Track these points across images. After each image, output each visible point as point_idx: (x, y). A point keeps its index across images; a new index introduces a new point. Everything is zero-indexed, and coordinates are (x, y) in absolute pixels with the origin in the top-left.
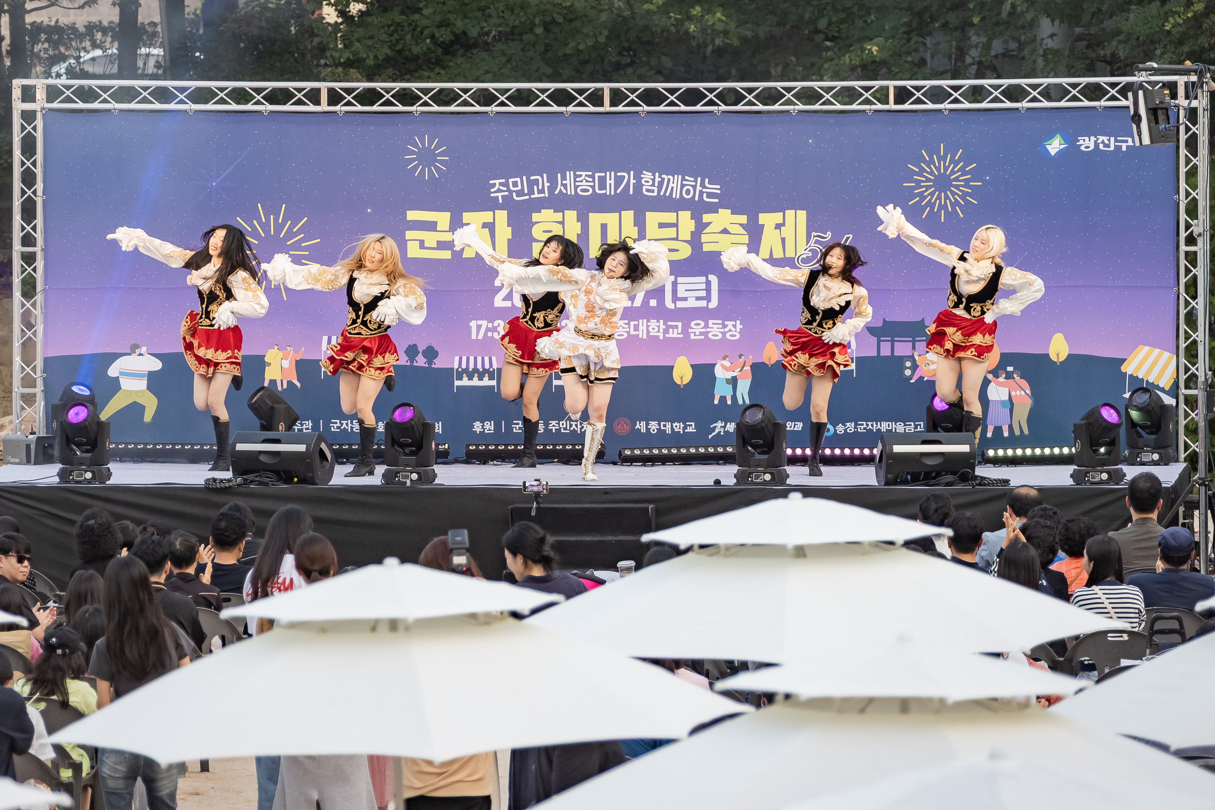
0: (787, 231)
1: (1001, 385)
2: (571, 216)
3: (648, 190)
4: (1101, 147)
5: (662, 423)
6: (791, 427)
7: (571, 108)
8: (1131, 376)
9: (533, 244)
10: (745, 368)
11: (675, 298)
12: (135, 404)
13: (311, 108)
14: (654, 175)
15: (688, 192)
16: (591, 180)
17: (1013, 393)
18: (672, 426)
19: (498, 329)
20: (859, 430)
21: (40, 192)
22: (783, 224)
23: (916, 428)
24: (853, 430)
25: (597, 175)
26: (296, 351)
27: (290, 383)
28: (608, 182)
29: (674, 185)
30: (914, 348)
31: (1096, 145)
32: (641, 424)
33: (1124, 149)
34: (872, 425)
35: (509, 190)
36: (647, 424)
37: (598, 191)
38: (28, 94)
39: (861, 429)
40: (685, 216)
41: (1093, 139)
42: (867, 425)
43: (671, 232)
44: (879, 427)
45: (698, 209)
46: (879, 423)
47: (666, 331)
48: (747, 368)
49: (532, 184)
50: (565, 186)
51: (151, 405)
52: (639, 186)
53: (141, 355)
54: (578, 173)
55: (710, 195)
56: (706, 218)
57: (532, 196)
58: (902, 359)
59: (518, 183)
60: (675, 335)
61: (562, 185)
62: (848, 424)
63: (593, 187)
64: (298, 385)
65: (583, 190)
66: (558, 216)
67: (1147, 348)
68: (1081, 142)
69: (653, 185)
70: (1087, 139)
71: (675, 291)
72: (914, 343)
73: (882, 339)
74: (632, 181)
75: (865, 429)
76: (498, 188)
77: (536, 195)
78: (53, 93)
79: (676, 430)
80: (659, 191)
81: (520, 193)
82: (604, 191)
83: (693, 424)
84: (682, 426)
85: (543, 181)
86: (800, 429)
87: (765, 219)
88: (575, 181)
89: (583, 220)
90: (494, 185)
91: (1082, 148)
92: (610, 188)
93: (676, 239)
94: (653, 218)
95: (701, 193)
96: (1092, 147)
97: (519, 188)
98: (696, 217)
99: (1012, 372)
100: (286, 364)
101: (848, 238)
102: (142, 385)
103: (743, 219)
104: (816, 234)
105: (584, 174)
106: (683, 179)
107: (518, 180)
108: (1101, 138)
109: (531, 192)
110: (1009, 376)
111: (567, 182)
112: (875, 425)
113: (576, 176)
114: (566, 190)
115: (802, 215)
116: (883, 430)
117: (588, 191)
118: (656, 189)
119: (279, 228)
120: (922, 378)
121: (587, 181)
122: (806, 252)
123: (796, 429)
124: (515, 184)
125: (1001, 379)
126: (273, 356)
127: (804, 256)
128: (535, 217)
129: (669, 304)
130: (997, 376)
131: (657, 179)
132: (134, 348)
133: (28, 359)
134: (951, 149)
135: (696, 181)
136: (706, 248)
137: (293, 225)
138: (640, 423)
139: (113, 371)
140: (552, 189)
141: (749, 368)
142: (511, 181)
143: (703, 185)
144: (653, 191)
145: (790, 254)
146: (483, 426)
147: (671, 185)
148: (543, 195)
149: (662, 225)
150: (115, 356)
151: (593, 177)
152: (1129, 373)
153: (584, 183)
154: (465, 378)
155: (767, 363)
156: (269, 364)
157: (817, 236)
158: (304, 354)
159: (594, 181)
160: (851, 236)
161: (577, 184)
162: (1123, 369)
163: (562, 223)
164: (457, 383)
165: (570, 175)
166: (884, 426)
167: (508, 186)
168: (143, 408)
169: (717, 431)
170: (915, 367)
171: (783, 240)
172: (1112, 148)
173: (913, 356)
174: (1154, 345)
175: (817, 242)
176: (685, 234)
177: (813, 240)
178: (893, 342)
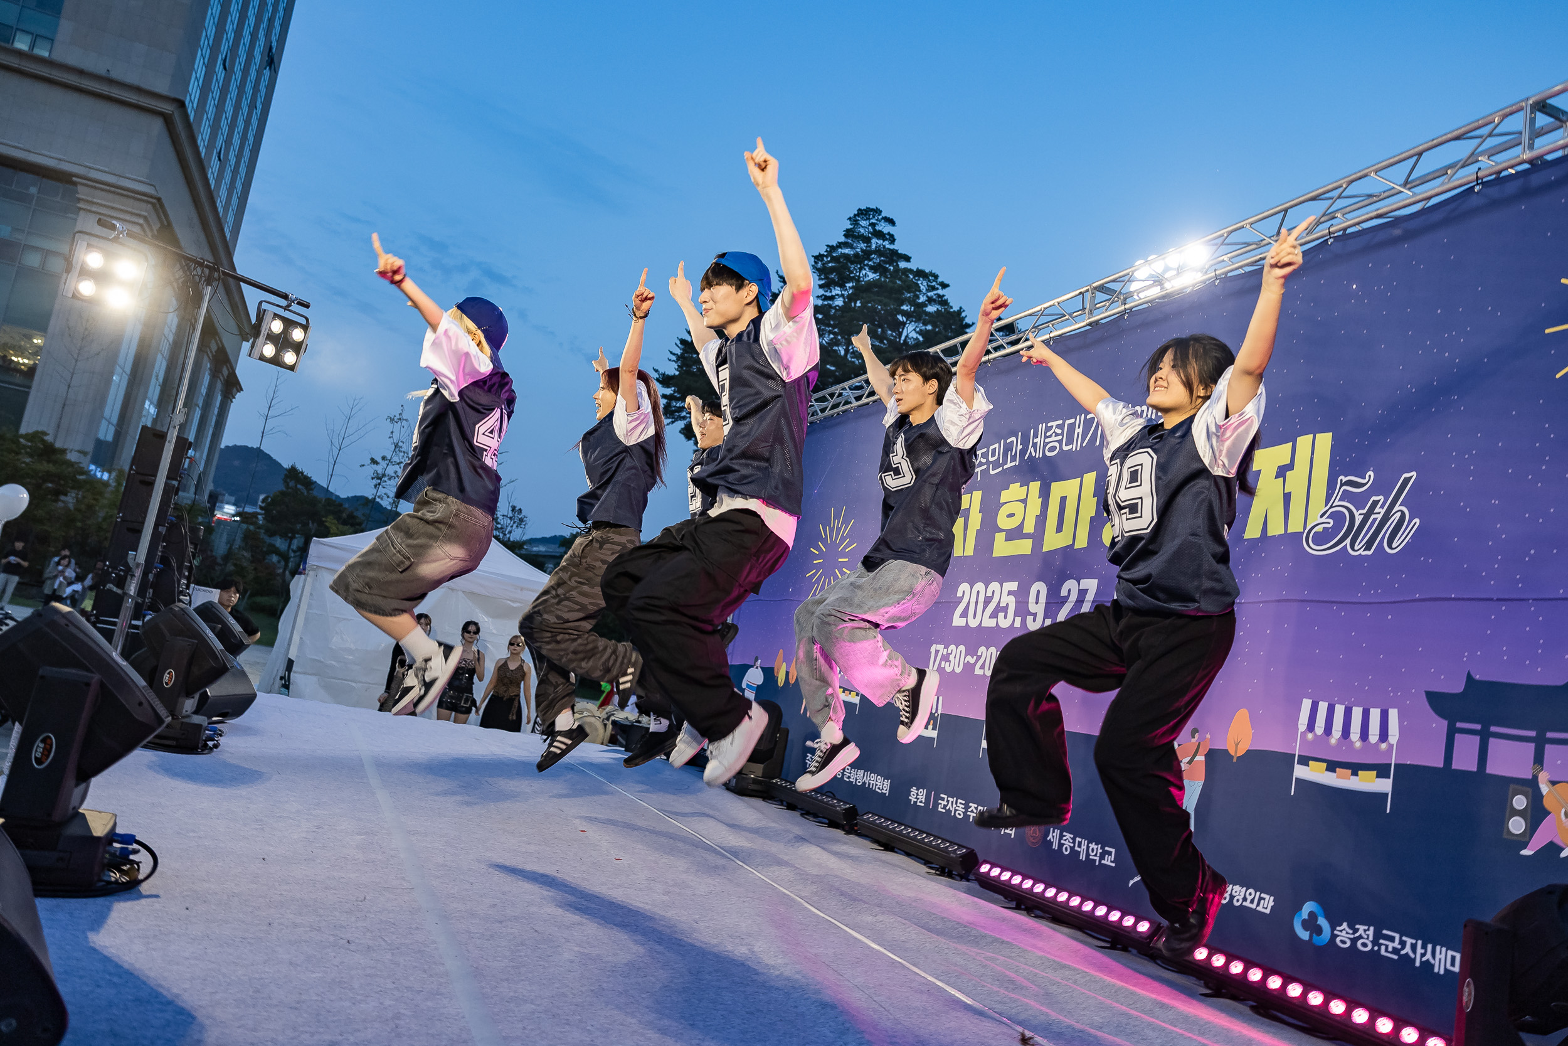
0: (1296, 480)
2: (1035, 489)
5: (1078, 839)
6: (1252, 901)
7: (1055, 332)
9: (997, 535)
10: (1198, 758)
16: (1059, 431)
18: (1088, 847)
19: (951, 658)
20: (1383, 952)
22: (1290, 466)
24: (1369, 948)
25: (1067, 423)
28: (1077, 430)
30: (1539, 759)
32: (1054, 834)
34: (1414, 948)
35: (989, 463)
36: (1061, 836)
37: (1065, 447)
39: (1387, 949)
42: (1403, 944)
44: (1429, 956)
46: (1430, 947)
48: (1200, 758)
49: (1007, 449)
50: (1035, 445)
54: (1050, 424)
57: (1005, 467)
58: (1507, 785)
59: (998, 451)
61: (1033, 445)
62: (1361, 928)
63: (1060, 442)
65: (1051, 449)
66: (1023, 492)
72: (1540, 744)
73: (1459, 725)
75: (1395, 951)
77: (1009, 465)
79: (1092, 855)
81: (996, 464)
82: (1070, 447)
83: (1113, 850)
84: (1100, 851)
85: (1018, 444)
86: (1268, 911)
87: (1262, 459)
88: (1046, 437)
89: (1045, 494)
92: (1076, 443)
97: (996, 457)
101: (1407, 480)
104: (1345, 479)
105: (1054, 424)
107: (997, 446)
109: (1005, 461)
111: (1038, 440)
112: (1420, 951)
113: (1047, 429)
114: (1035, 452)
115: (1325, 440)
116: (1439, 969)
117: (1055, 449)
120: (1555, 848)
121: (1057, 435)
122: (1324, 519)
123: (1260, 909)
124: (994, 453)
127: (1319, 529)
128: (1005, 496)
138: (1054, 832)
140: (1023, 452)
141: (1202, 758)
142: (991, 448)
145: (1295, 526)
146: (917, 794)
148: (1013, 464)
151: (1063, 427)
153: (1054, 438)
155: (1232, 752)
157: (1349, 483)
159: (1062, 434)
160: (1414, 474)
161: (1047, 440)
163: (1025, 501)
165: (1042, 427)
167: (988, 459)
170: (1537, 813)
171: (1287, 497)
173: (1533, 783)
175: (1346, 496)
177: (1339, 492)
178: (1485, 737)
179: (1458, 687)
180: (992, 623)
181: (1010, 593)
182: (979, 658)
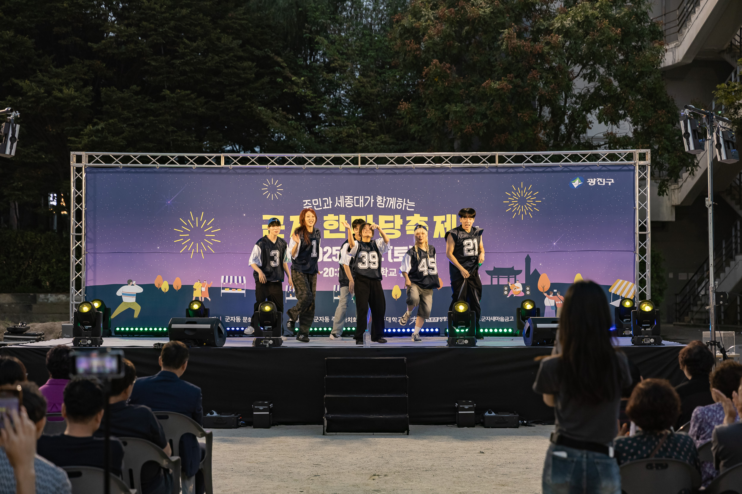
0: (447, 225)
1: (551, 298)
2: (342, 217)
3: (380, 205)
4: (599, 183)
7: (343, 166)
8: (614, 294)
9: (325, 231)
11: (393, 257)
12: (130, 309)
13: (216, 166)
14: (383, 198)
15: (399, 206)
17: (557, 303)
18: (391, 319)
21: (84, 207)
22: (445, 221)
23: (510, 319)
25: (355, 198)
26: (208, 283)
27: (205, 299)
28: (361, 201)
29: (392, 202)
30: (509, 281)
31: (596, 182)
33: (610, 184)
34: (489, 318)
35: (312, 205)
37: (356, 205)
38: (79, 159)
40: (398, 217)
41: (595, 179)
42: (486, 318)
43: (391, 225)
44: (492, 319)
45: (404, 214)
46: (492, 317)
47: (388, 273)
49: (323, 202)
50: (340, 203)
51: (137, 309)
52: (375, 203)
53: (133, 285)
55: (410, 207)
56: (408, 218)
58: (503, 286)
59: (316, 202)
60: (393, 275)
61: (338, 202)
63: (353, 203)
64: (210, 299)
65: (348, 205)
66: (336, 218)
67: (621, 281)
68: (589, 181)
69: (382, 202)
70: (592, 180)
71: (393, 253)
72: (508, 278)
73: (493, 276)
74: (372, 201)
76: (307, 204)
77: (326, 207)
78: (91, 159)
79: (394, 321)
80: (385, 205)
81: (318, 206)
82: (359, 206)
85: (329, 201)
87: (436, 218)
88: (344, 201)
90: (305, 202)
91: (590, 184)
92: (361, 205)
93: (394, 228)
94: (382, 218)
95: (406, 206)
96: (594, 184)
97: (317, 204)
98: (403, 218)
99: (556, 292)
100: (204, 289)
102: (133, 300)
103: (426, 219)
105: (349, 197)
106: (397, 200)
107: (317, 200)
108: (599, 179)
109: (323, 206)
110: (555, 294)
111: (341, 201)
113: (345, 198)
114: (340, 204)
115: (454, 216)
117: (350, 205)
118: (384, 204)
119: (200, 223)
120: (512, 295)
124: (315, 202)
125: (551, 296)
126: (197, 286)
128: (325, 218)
129: (390, 260)
130: (549, 294)
131: (384, 200)
132: (129, 282)
133: (78, 287)
134: (526, 185)
135: (403, 200)
136: (408, 233)
137: (207, 222)
139: (119, 293)
140: (333, 204)
142: (313, 200)
143: (406, 202)
144: (382, 205)
147: (391, 202)
148: (329, 207)
149: (386, 222)
150: (120, 286)
151: (353, 198)
152: (613, 292)
154: (291, 296)
156: (195, 290)
158: (212, 285)
159: (353, 201)
162: (610, 290)
163: (338, 221)
164: (287, 298)
165: (342, 198)
166: (494, 319)
167: (312, 203)
168: (133, 311)
169: (413, 321)
170: (509, 290)
172: (604, 184)
173: (508, 285)
174: (624, 279)
176: (398, 226)
178: (498, 278)
179: (492, 269)
180: (330, 260)
181: (337, 250)
182: (324, 272)
